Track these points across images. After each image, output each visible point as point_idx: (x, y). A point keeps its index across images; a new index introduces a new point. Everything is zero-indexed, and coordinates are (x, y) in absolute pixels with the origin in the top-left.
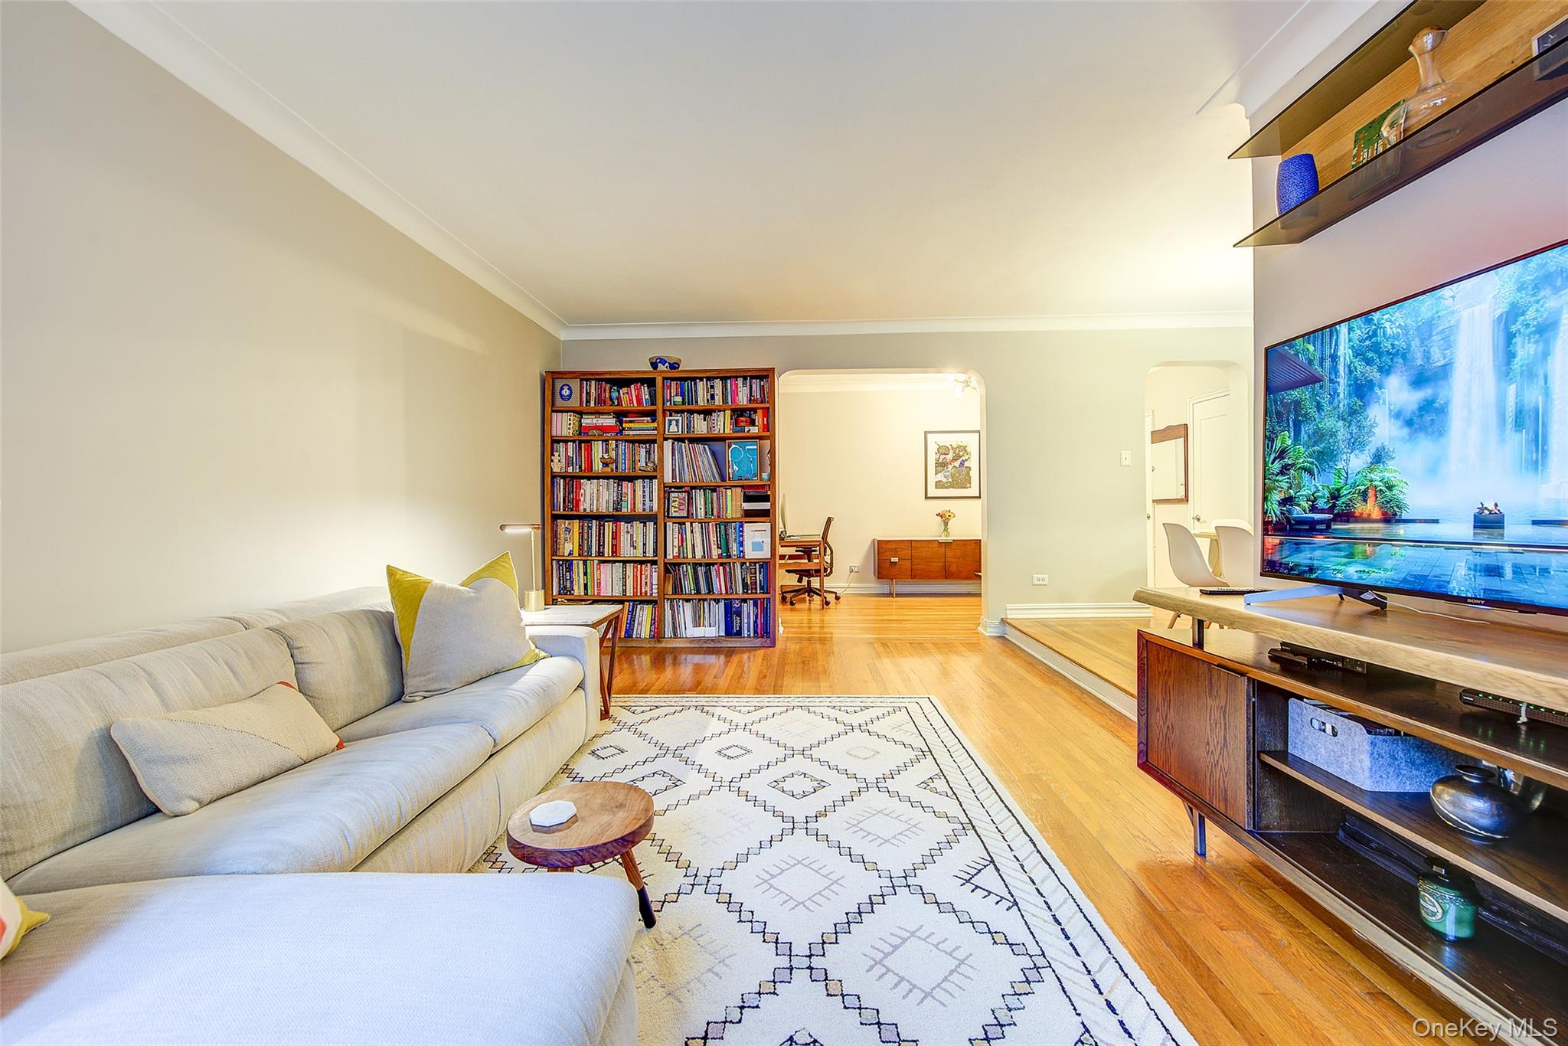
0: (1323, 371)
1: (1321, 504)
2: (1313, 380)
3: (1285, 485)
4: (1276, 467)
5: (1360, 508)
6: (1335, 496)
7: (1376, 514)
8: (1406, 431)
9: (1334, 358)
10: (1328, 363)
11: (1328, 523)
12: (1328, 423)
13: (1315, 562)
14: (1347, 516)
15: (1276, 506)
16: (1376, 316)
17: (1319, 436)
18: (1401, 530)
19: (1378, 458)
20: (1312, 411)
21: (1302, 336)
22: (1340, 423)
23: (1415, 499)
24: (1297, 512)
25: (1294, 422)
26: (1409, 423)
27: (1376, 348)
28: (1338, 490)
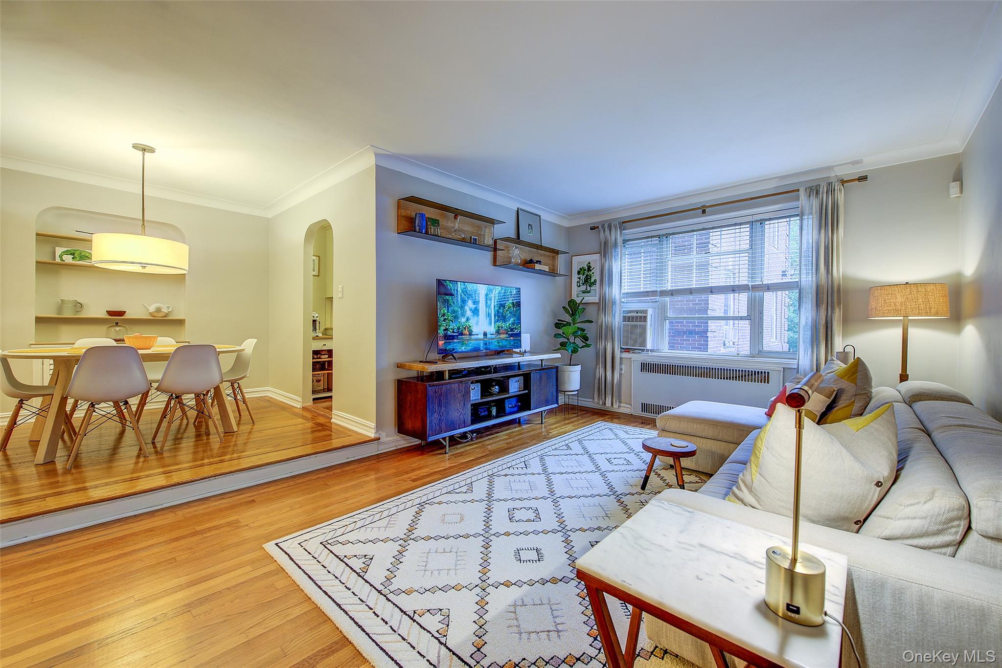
0: (454, 293)
1: (455, 331)
2: (452, 295)
3: (445, 325)
4: (442, 319)
5: (464, 332)
6: (459, 328)
7: (468, 334)
8: (472, 314)
9: (457, 290)
10: (456, 291)
11: (457, 336)
12: (456, 309)
13: (454, 347)
14: (462, 334)
15: (442, 332)
16: (466, 284)
17: (454, 312)
18: (472, 337)
19: (468, 319)
20: (452, 304)
21: (449, 281)
22: (459, 309)
23: (475, 330)
24: (449, 333)
25: (447, 305)
26: (473, 312)
27: (466, 292)
28: (459, 327)
